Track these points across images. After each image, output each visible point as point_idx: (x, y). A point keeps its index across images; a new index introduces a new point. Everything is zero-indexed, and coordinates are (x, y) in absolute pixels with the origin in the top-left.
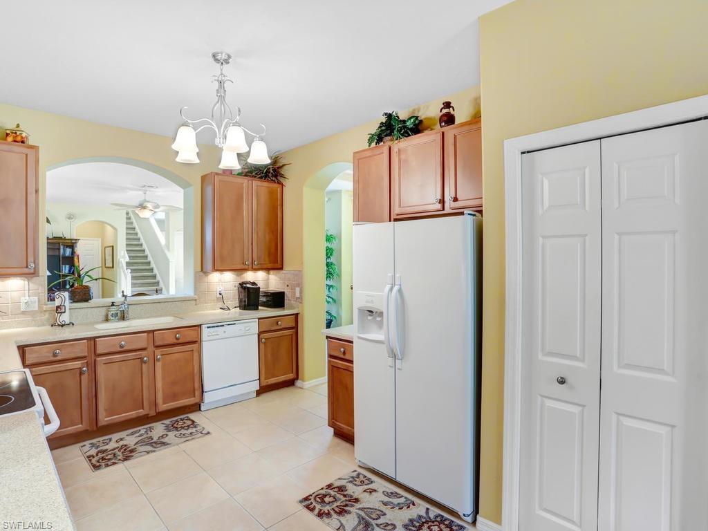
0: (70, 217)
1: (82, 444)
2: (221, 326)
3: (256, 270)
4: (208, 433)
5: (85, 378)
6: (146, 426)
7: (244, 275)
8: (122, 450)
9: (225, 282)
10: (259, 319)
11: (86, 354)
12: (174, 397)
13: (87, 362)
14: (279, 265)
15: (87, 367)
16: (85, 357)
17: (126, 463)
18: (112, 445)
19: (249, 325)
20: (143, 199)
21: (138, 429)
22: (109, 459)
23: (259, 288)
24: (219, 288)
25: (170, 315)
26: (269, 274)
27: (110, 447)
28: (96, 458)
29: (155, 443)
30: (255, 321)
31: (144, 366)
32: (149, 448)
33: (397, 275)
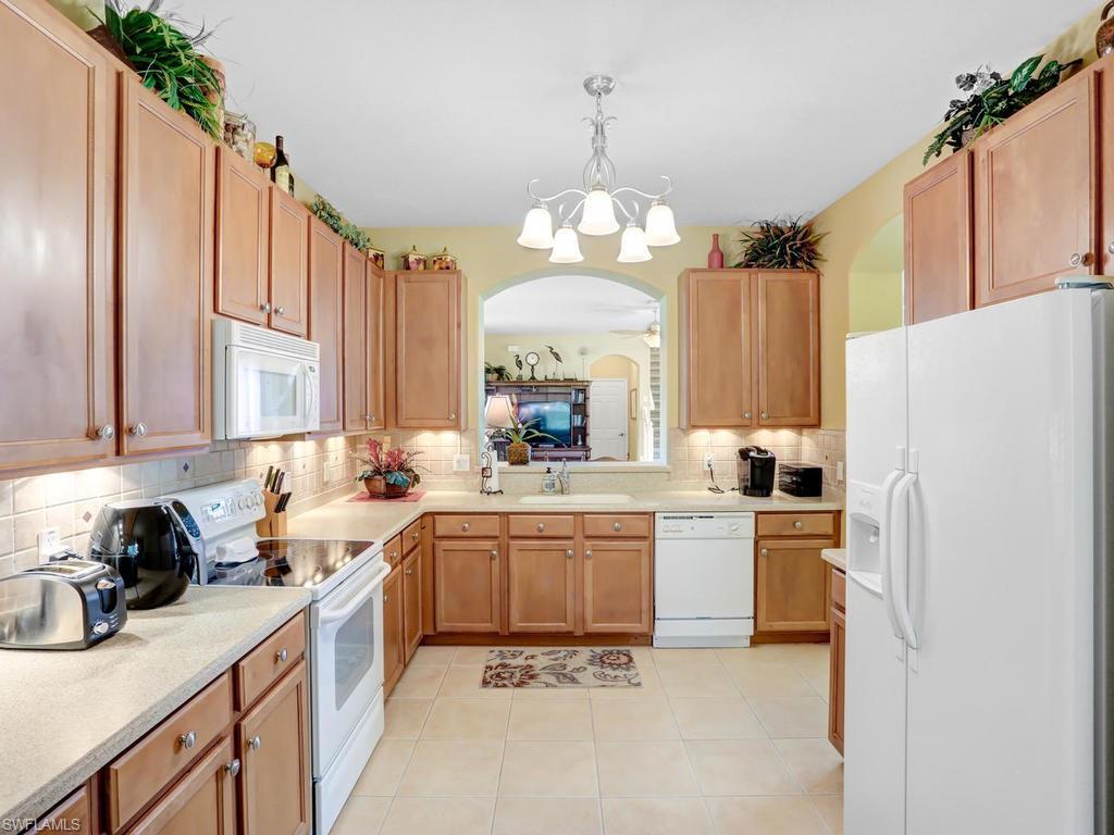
0: (583, 352)
1: (492, 648)
2: (687, 518)
3: (775, 426)
4: (639, 684)
5: (496, 563)
6: (570, 649)
7: (752, 436)
8: (523, 672)
9: (718, 446)
10: (758, 513)
11: (498, 534)
12: (611, 616)
13: (499, 545)
14: (812, 420)
15: (499, 552)
16: (496, 537)
17: (518, 690)
18: (520, 661)
19: (739, 519)
20: (652, 320)
21: (558, 649)
22: (504, 678)
23: (773, 460)
24: (708, 456)
25: (626, 493)
26: (801, 434)
27: (514, 662)
28: (493, 672)
29: (565, 676)
30: (749, 517)
31: (570, 563)
32: (552, 680)
33: (912, 450)
